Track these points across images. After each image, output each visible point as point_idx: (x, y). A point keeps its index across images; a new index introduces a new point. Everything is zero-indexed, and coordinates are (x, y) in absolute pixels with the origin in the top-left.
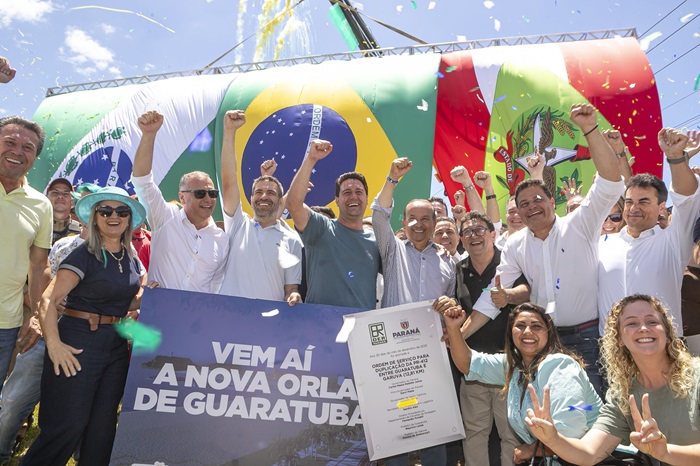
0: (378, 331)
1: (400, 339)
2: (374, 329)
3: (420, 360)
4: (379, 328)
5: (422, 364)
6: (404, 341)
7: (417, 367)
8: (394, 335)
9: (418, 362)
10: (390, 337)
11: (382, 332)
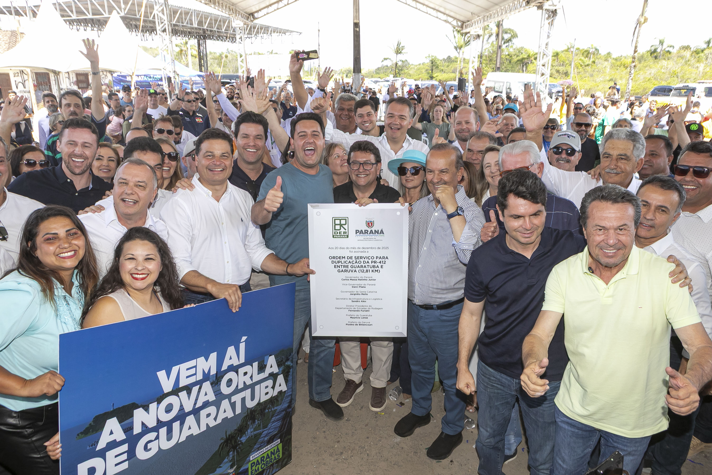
0: (341, 225)
1: (362, 237)
2: (338, 222)
3: (378, 260)
4: (343, 222)
5: (379, 265)
6: (365, 240)
7: (374, 267)
8: (357, 232)
9: (375, 262)
10: (352, 233)
11: (346, 227)
